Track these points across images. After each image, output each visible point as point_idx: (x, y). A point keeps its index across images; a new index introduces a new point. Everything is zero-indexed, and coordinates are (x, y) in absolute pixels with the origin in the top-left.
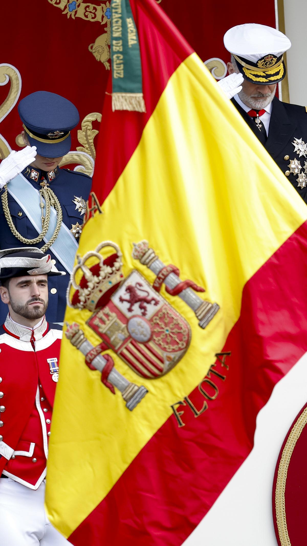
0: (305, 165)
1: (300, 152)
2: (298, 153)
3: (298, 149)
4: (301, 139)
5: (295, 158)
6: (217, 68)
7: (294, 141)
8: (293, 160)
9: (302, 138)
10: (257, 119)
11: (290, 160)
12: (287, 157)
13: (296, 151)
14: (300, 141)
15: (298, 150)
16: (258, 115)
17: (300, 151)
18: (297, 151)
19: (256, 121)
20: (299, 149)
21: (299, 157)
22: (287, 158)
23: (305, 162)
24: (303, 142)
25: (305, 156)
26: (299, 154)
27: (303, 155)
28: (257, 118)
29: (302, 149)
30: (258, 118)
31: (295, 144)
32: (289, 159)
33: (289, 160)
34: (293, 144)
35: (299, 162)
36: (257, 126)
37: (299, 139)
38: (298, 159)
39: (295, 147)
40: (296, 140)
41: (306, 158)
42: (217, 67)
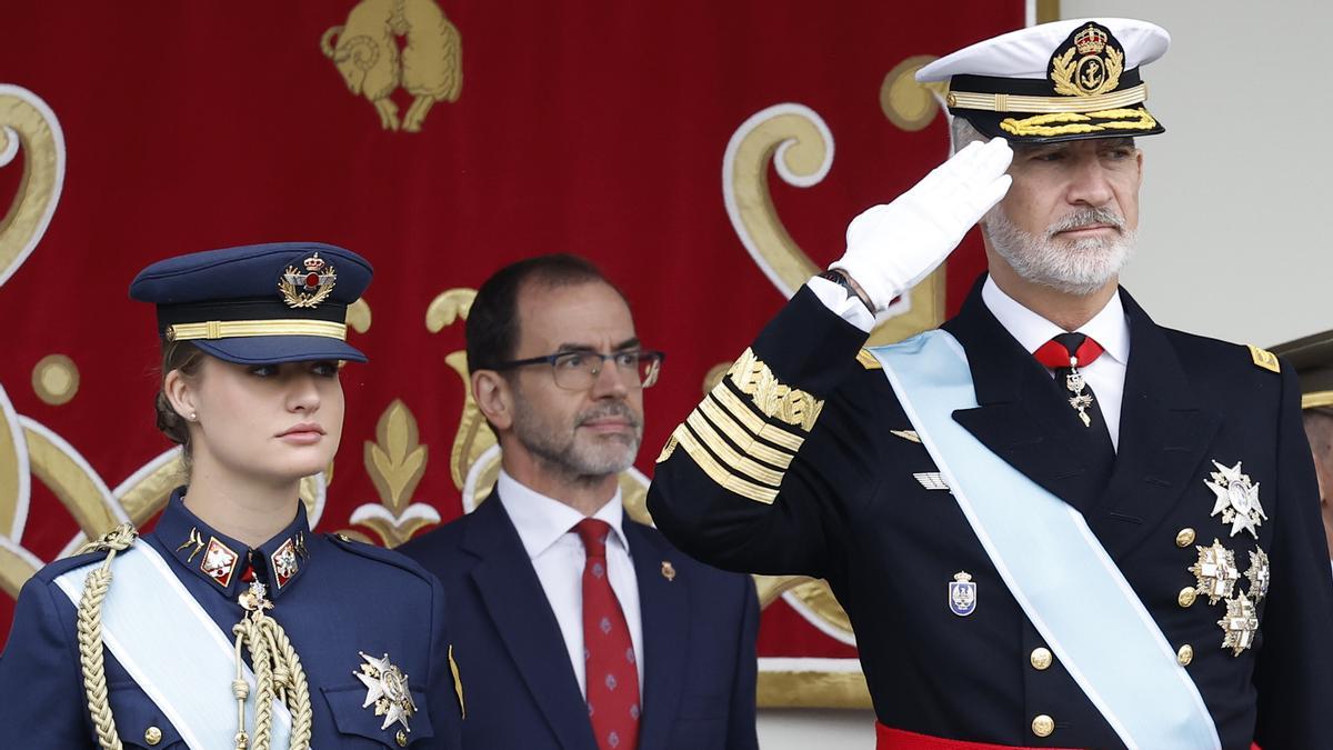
0: (1250, 565)
1: (1234, 516)
2: (1225, 520)
3: (1228, 504)
4: (1238, 467)
5: (1216, 541)
6: (798, 143)
7: (1214, 475)
8: (1210, 545)
9: (1240, 463)
10: (1074, 376)
11: (1199, 548)
12: (1186, 536)
13: (1221, 514)
14: (1234, 474)
15: (1227, 509)
16: (1074, 361)
17: (1236, 511)
18: (1224, 512)
19: (1071, 385)
20: (1231, 506)
21: (1232, 535)
22: (1187, 538)
23: (1251, 554)
24: (1246, 477)
25: (1254, 533)
26: (1231, 524)
27: (1245, 529)
28: (1072, 374)
29: (1243, 506)
30: (1074, 372)
31: (1214, 487)
32: (1196, 542)
33: (1192, 546)
34: (1209, 484)
35: (1230, 554)
36: (1074, 402)
37: (1231, 466)
38: (1228, 543)
39: (1214, 497)
40: (1219, 471)
41: (1256, 538)
42: (796, 138)
